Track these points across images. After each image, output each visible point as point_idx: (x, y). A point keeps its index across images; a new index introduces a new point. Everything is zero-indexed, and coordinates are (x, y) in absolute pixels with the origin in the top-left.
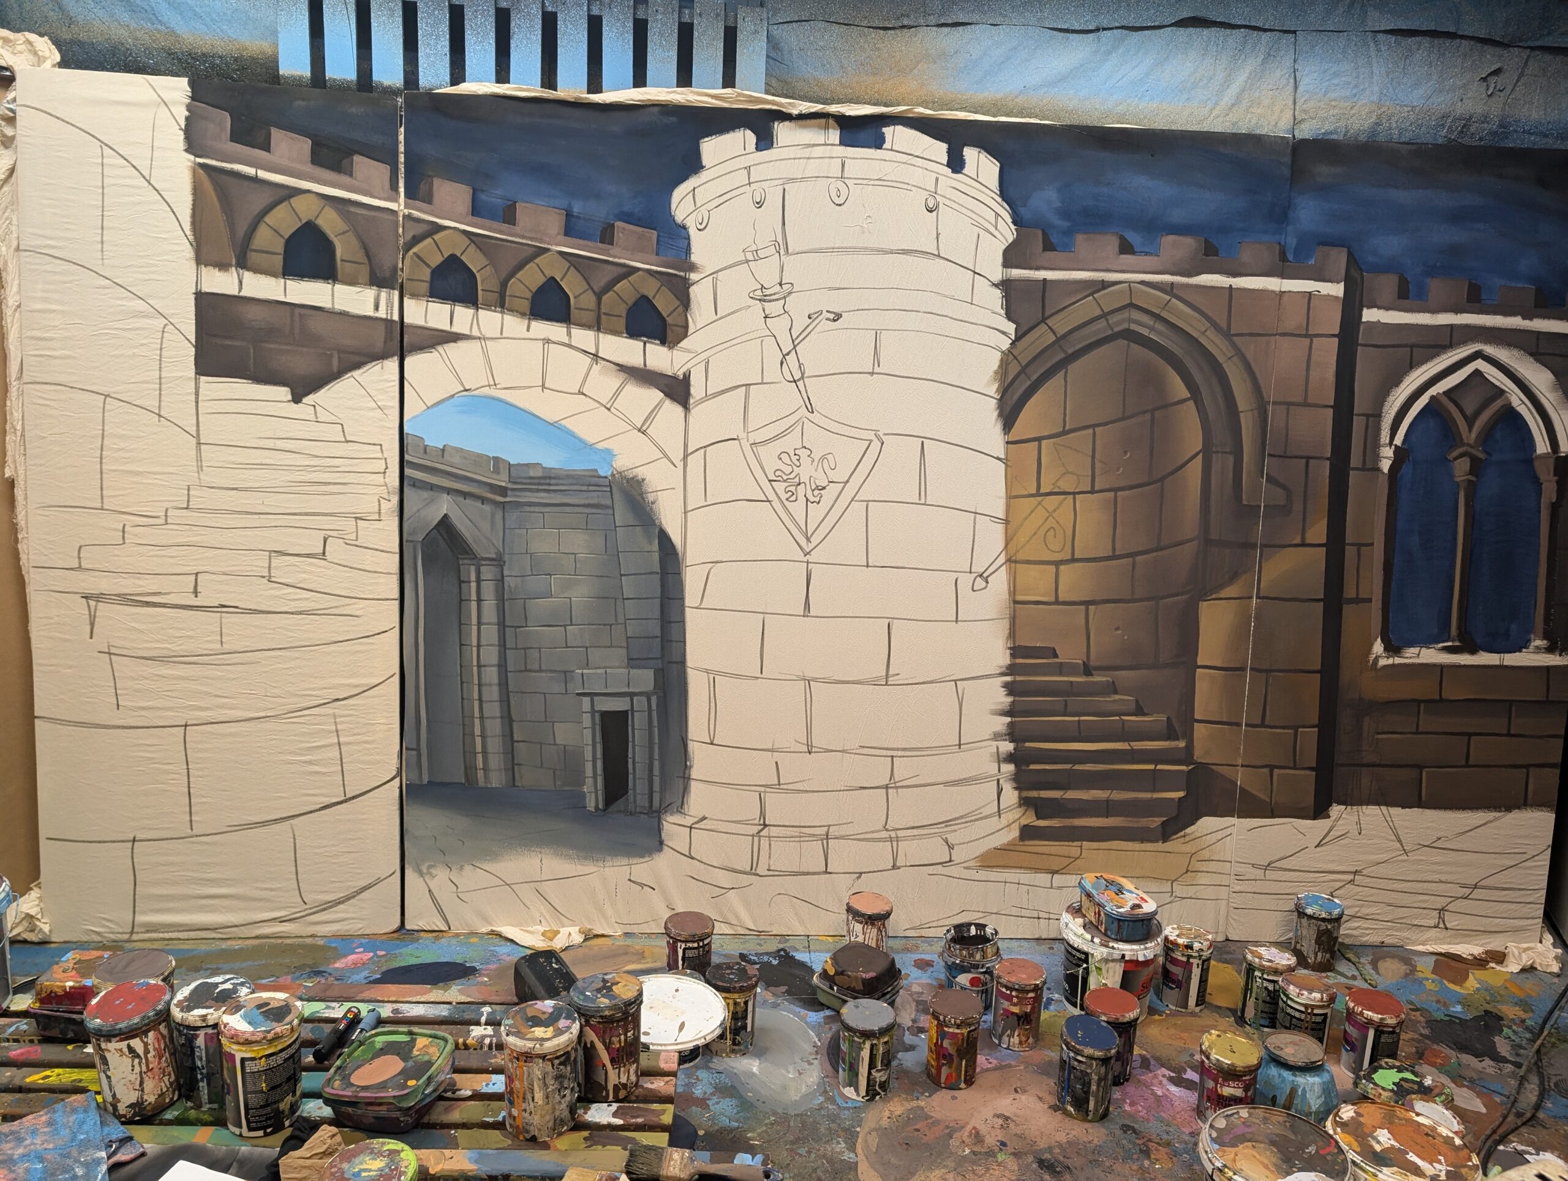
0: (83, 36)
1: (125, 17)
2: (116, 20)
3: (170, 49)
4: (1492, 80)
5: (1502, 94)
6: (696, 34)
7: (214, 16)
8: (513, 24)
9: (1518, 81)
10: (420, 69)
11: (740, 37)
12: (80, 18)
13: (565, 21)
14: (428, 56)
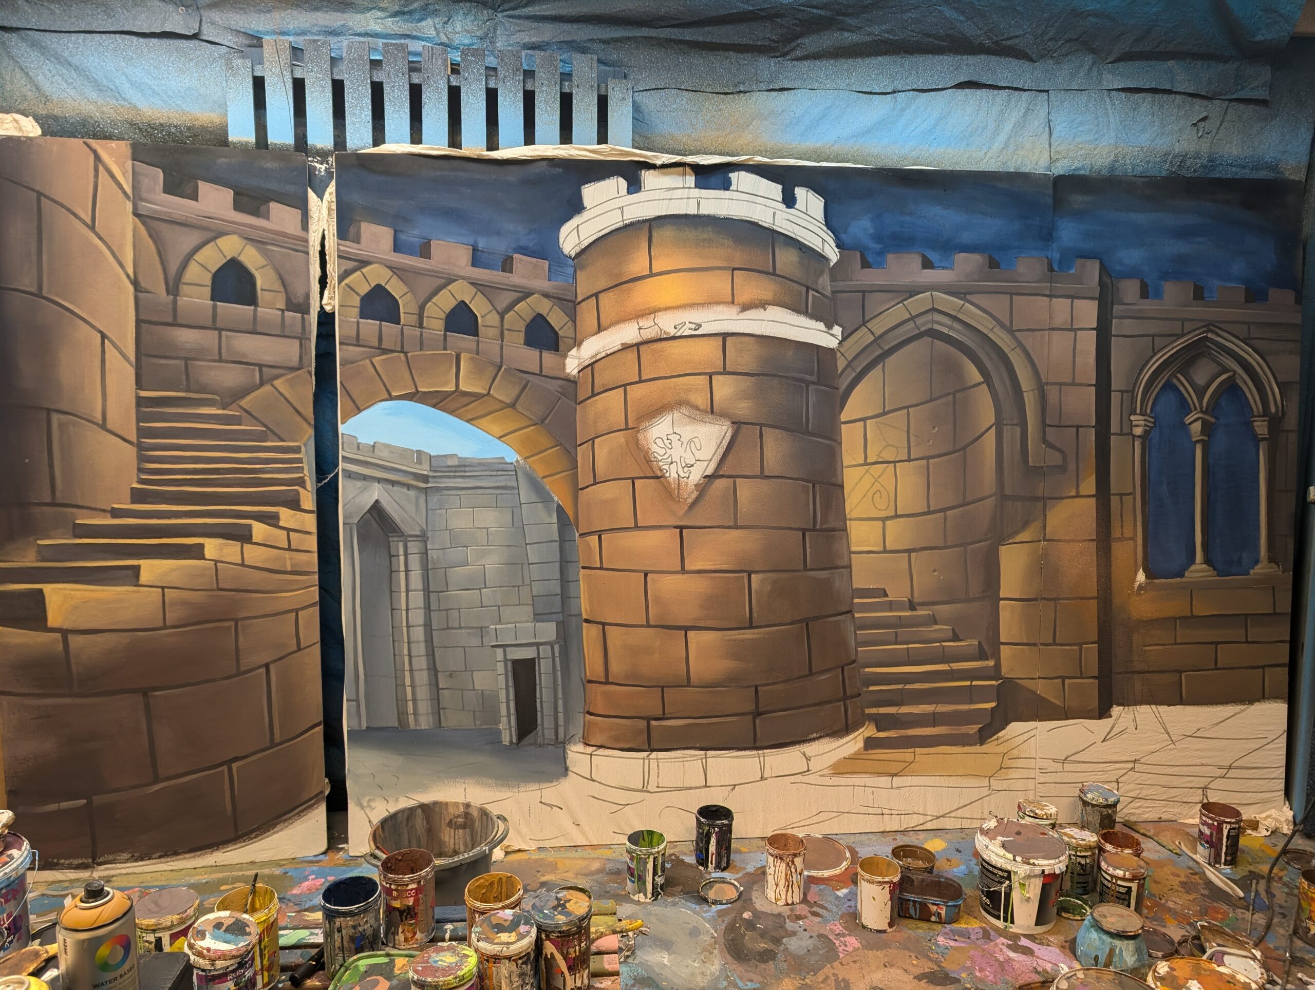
0: (57, 112)
1: (94, 95)
2: (86, 98)
3: (132, 121)
4: (1202, 124)
5: (1209, 136)
6: (574, 101)
7: (170, 93)
8: (424, 96)
9: (1220, 125)
10: (348, 134)
11: (611, 103)
12: (55, 97)
13: (467, 93)
14: (354, 123)
